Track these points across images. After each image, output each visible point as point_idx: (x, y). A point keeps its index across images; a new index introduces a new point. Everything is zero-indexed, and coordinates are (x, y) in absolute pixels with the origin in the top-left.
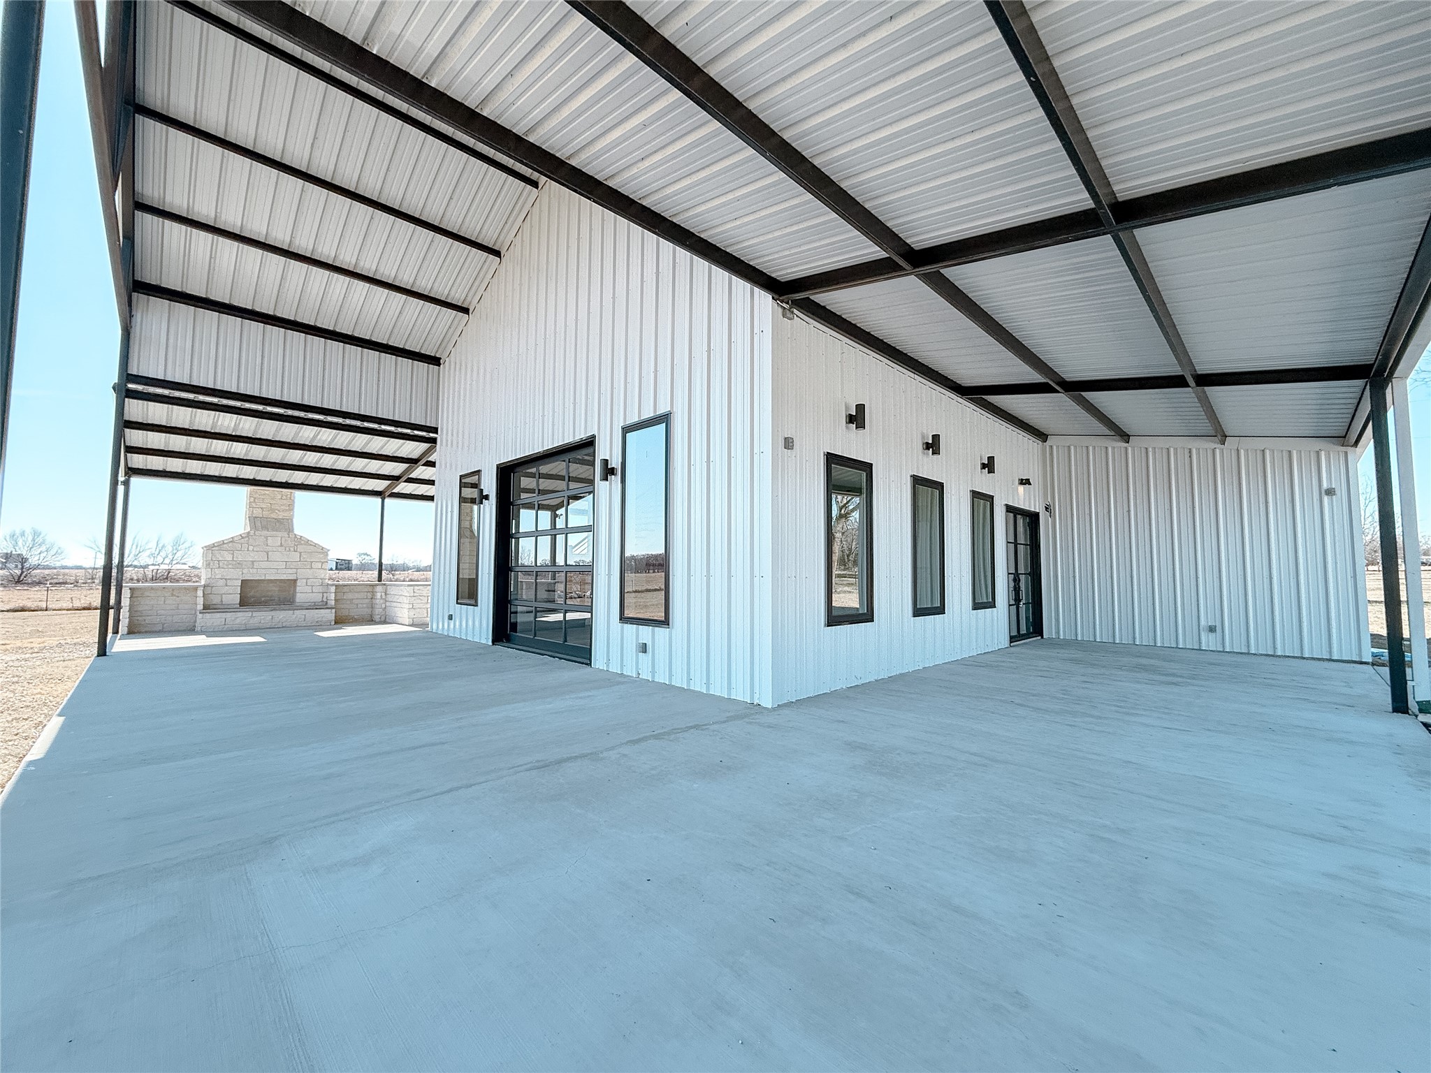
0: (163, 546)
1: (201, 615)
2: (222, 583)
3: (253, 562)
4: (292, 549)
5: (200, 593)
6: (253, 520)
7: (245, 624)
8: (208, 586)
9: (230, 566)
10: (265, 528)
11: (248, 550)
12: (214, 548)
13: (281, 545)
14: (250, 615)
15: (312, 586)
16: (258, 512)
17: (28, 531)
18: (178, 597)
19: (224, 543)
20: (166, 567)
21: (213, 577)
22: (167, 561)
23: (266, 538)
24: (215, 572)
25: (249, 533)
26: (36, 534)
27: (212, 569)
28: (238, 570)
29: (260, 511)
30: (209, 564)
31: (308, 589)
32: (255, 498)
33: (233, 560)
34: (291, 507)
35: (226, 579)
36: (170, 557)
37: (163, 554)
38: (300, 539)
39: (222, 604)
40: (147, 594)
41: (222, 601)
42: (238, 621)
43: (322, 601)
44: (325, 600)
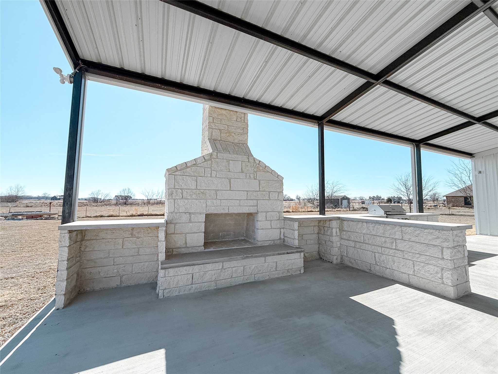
0: (159, 193)
1: (163, 271)
2: (185, 218)
3: (216, 191)
4: (252, 176)
5: (162, 235)
6: (213, 141)
7: (216, 281)
8: (171, 223)
9: (194, 196)
10: (226, 150)
11: (211, 177)
12: (177, 173)
13: (242, 172)
14: (221, 267)
15: (271, 221)
16: (216, 134)
17: (127, 189)
18: (138, 238)
19: (187, 167)
20: (160, 199)
21: (176, 211)
22: (160, 198)
23: (228, 161)
24: (178, 205)
25: (211, 155)
26: (129, 189)
27: (175, 200)
28: (202, 201)
29: (218, 132)
30: (172, 194)
31: (267, 225)
32: (213, 119)
33: (196, 189)
34: (245, 130)
35: (190, 213)
36: (161, 196)
37: (159, 195)
38: (259, 164)
39: (186, 247)
40: (102, 235)
41: (186, 243)
42: (207, 277)
43: (280, 239)
44: (282, 237)
